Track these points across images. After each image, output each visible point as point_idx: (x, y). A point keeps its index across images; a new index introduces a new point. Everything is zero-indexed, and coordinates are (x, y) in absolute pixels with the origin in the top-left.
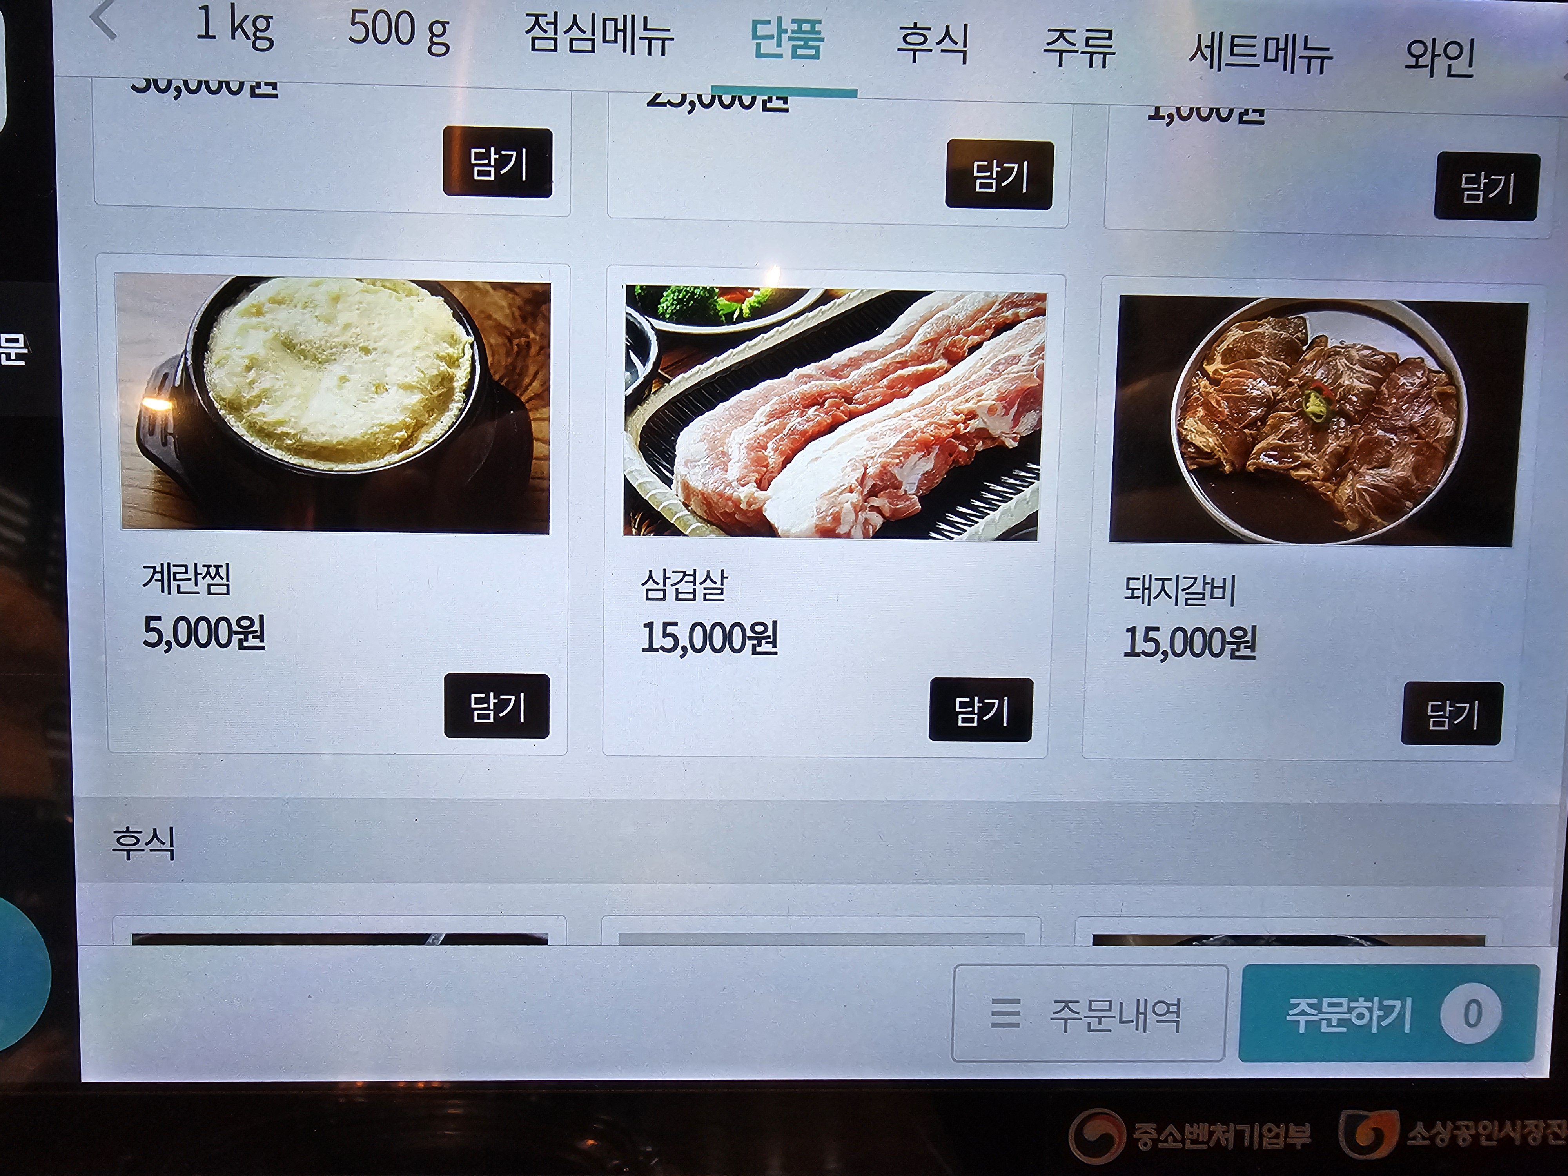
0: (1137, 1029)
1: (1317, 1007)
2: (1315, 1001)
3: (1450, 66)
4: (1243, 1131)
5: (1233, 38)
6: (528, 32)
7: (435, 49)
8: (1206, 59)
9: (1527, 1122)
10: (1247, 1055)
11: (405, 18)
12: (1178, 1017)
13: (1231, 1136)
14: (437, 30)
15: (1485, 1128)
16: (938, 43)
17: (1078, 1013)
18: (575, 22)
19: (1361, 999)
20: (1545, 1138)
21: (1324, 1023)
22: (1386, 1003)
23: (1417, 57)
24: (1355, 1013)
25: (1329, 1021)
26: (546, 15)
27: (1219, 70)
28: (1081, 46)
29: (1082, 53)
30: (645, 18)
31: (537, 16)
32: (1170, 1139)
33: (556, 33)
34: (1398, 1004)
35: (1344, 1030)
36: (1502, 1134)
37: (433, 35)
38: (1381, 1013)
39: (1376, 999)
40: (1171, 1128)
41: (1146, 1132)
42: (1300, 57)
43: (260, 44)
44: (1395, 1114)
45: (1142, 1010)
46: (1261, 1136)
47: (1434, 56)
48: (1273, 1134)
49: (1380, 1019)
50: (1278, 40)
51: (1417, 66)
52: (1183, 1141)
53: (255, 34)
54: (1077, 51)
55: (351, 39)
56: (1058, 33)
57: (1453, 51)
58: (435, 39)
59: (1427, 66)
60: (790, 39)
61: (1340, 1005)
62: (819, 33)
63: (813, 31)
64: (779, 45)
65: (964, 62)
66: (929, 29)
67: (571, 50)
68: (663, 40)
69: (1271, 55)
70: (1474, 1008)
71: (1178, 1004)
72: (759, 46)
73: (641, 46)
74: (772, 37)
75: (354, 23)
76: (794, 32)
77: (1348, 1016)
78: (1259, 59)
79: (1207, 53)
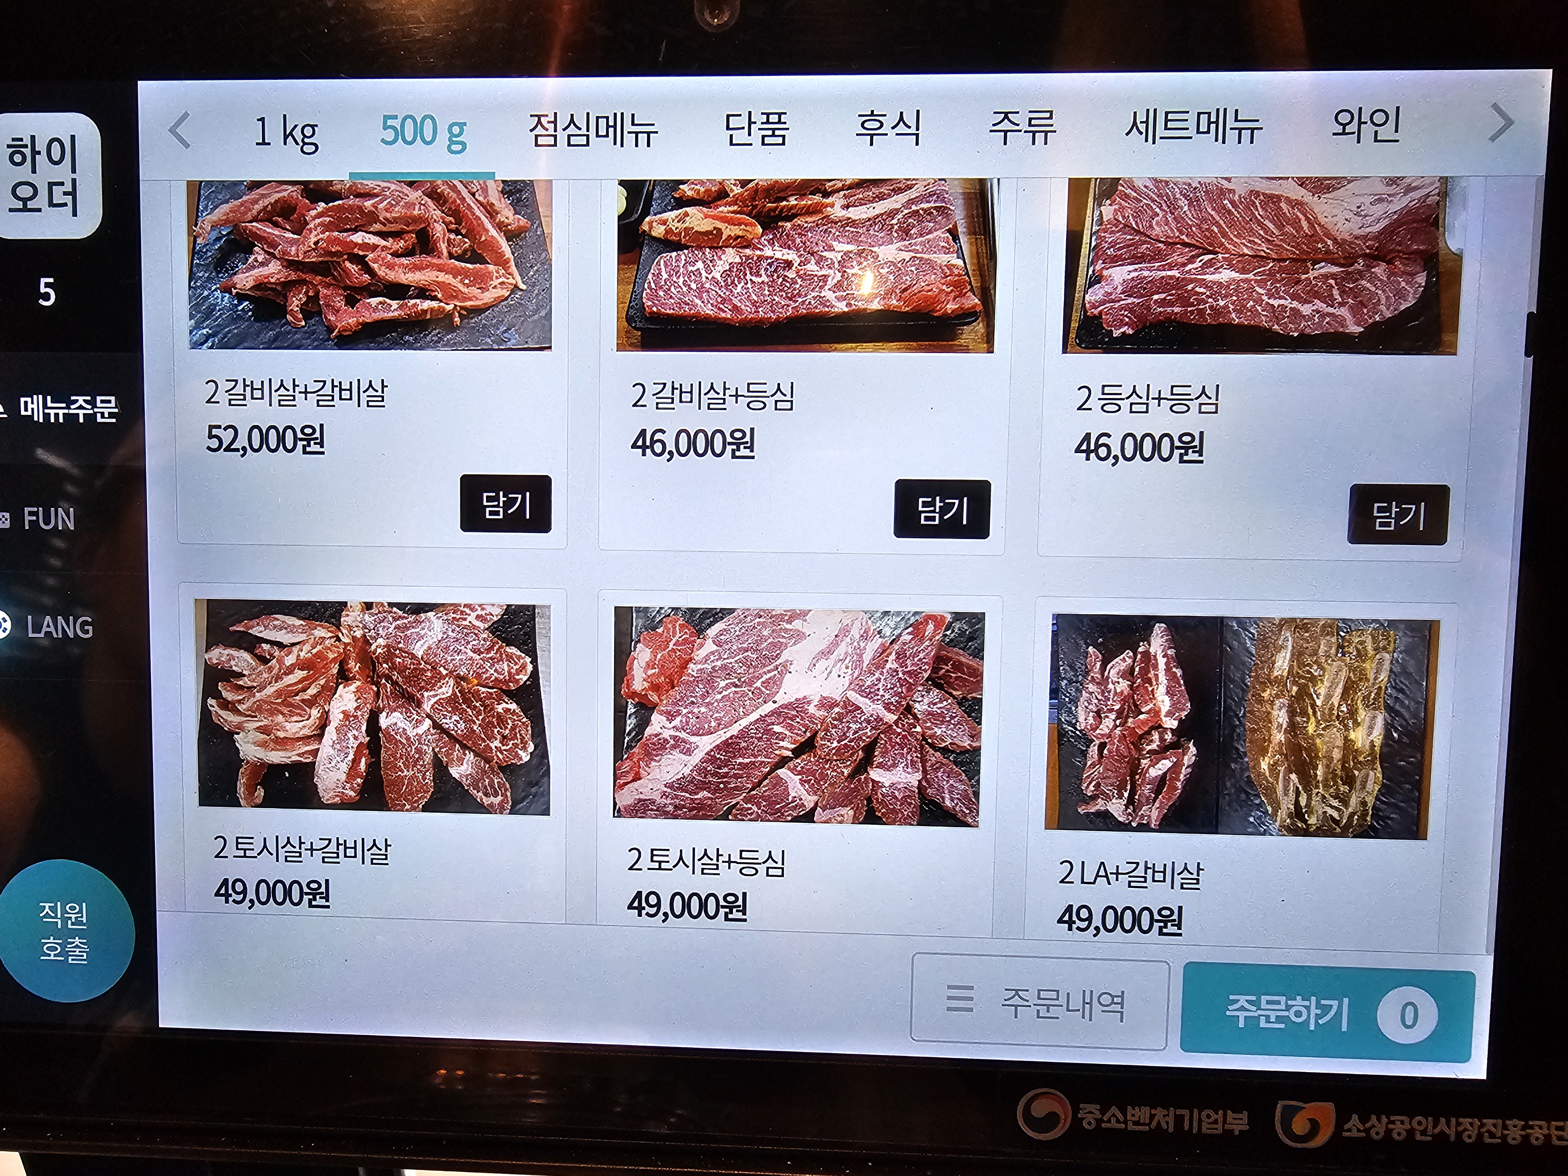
0: (1083, 1017)
1: (1256, 1004)
2: (1254, 998)
3: (1376, 132)
4: (1183, 1116)
5: (1167, 113)
6: (531, 131)
7: (453, 147)
8: (1141, 133)
9: (1461, 1120)
10: (1187, 1046)
11: (428, 122)
12: (1122, 1008)
13: (1171, 1119)
14: (456, 130)
15: (1420, 1123)
16: (893, 128)
17: (1027, 1001)
18: (572, 121)
19: (1299, 998)
20: (1480, 1135)
21: (1263, 1019)
22: (1323, 1002)
23: (1344, 126)
24: (1293, 1011)
25: (1268, 1017)
26: (547, 116)
27: (1154, 143)
28: (1024, 126)
29: (1025, 132)
30: (633, 115)
31: (539, 117)
32: (1113, 1120)
33: (555, 131)
34: (1335, 1003)
35: (1282, 1026)
36: (1437, 1131)
37: (452, 135)
38: (1319, 1012)
39: (1313, 998)
40: (1114, 1110)
41: (1090, 1112)
42: (1231, 129)
43: (309, 149)
44: (1331, 1106)
45: (1088, 1000)
46: (1200, 1121)
47: (1360, 123)
48: (1211, 1120)
49: (1318, 1016)
50: (1209, 114)
51: (1344, 133)
52: (1125, 1122)
53: (303, 141)
54: (1020, 131)
55: (383, 141)
56: (1003, 115)
57: (1379, 118)
58: (454, 139)
59: (1354, 133)
60: (759, 129)
61: (1279, 1003)
62: (785, 123)
63: (779, 122)
64: (750, 134)
65: (917, 144)
66: (885, 115)
67: (569, 145)
68: (648, 133)
69: (1204, 128)
70: (1410, 1011)
71: (1122, 996)
72: (731, 136)
73: (630, 139)
74: (743, 128)
75: (385, 128)
76: (762, 123)
77: (1286, 1013)
78: (1192, 132)
79: (1142, 127)
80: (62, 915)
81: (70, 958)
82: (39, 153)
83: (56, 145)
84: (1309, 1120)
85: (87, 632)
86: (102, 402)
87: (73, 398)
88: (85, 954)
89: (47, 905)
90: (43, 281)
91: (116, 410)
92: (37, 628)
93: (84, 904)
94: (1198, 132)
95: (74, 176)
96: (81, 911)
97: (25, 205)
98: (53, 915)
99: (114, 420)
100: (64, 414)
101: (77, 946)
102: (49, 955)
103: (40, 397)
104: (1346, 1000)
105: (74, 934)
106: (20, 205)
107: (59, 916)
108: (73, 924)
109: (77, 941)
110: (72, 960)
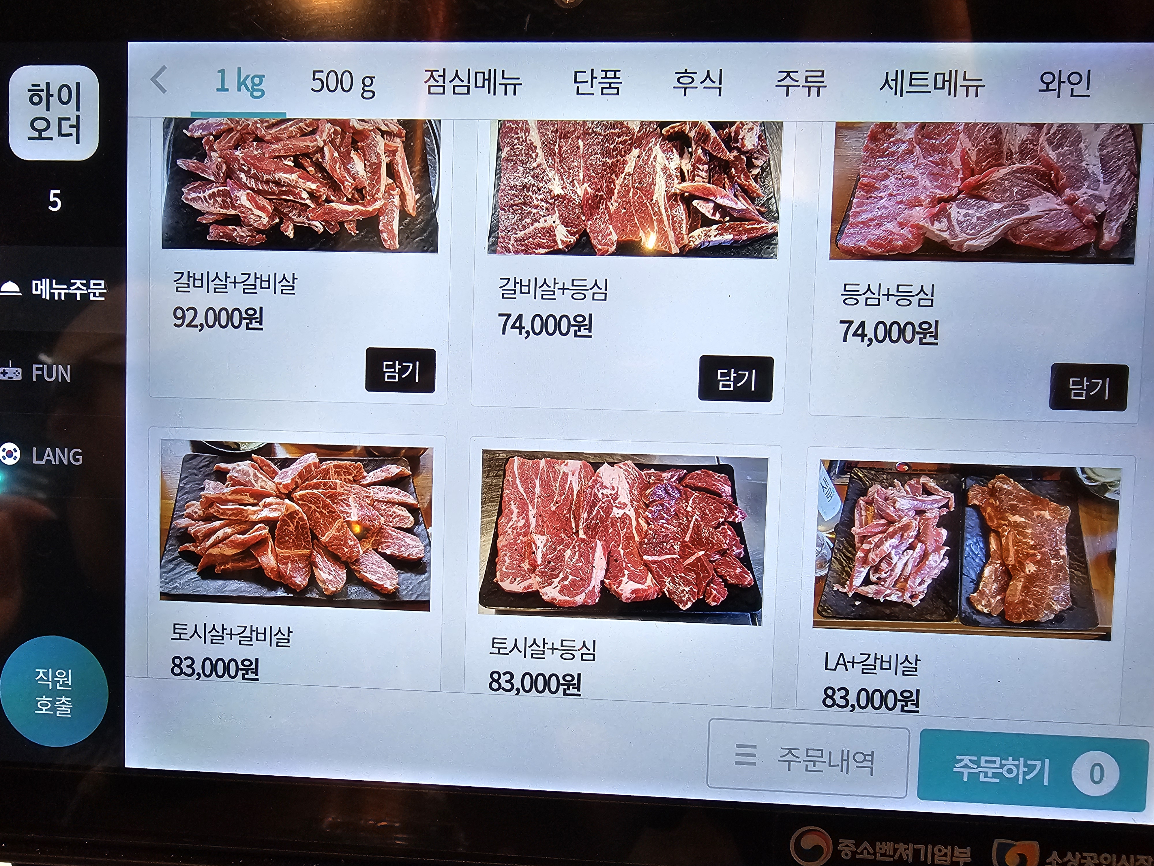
0: (842, 771)
1: (977, 763)
2: (975, 758)
3: (1072, 89)
4: (919, 850)
5: (911, 74)
6: (426, 82)
7: (365, 95)
8: (892, 89)
9: (1138, 857)
10: (923, 795)
11: (347, 75)
12: (872, 764)
13: (910, 852)
14: (368, 82)
15: (1106, 859)
16: (701, 83)
17: (798, 758)
18: (457, 75)
19: (1011, 758)
21: (982, 775)
22: (1029, 762)
23: (1048, 84)
24: (1005, 768)
25: (986, 773)
26: (438, 71)
27: (901, 96)
28: (802, 82)
29: (803, 86)
30: (503, 71)
31: (432, 72)
32: (865, 852)
33: (444, 82)
34: (1039, 763)
35: (997, 780)
36: (1119, 865)
37: (365, 85)
38: (1026, 769)
39: (1022, 759)
40: (866, 844)
41: (847, 846)
42: (961, 86)
43: (256, 94)
44: (1036, 844)
45: (845, 758)
46: (933, 854)
47: (1060, 82)
48: (942, 853)
49: (1025, 774)
50: (944, 74)
51: (1048, 90)
52: (875, 854)
53: (252, 87)
54: (799, 86)
55: (312, 89)
56: (786, 74)
57: (1075, 79)
58: (366, 88)
59: (1055, 90)
60: (599, 83)
61: (995, 762)
62: (619, 78)
63: (615, 77)
64: (592, 87)
65: (720, 95)
66: (696, 73)
67: (454, 93)
68: (515, 85)
69: (940, 85)
70: (1097, 770)
71: (872, 755)
72: (578, 88)
73: (500, 89)
74: (587, 82)
75: (314, 79)
76: (602, 78)
77: (1001, 771)
78: (931, 88)
79: (893, 84)
80: (53, 679)
81: (58, 712)
82: (52, 96)
83: (65, 89)
84: (1019, 854)
85: (78, 460)
86: (94, 284)
87: (72, 281)
88: (69, 710)
89: (41, 671)
90: (52, 192)
91: (105, 291)
92: (40, 457)
93: (70, 671)
94: (935, 88)
95: (78, 113)
96: (67, 676)
97: (40, 135)
98: (46, 679)
99: (103, 299)
100: (65, 293)
101: (63, 703)
102: (42, 710)
103: (48, 280)
104: (1047, 761)
105: (62, 693)
106: (36, 134)
107: (50, 680)
108: (60, 686)
109: (63, 699)
110: (60, 714)
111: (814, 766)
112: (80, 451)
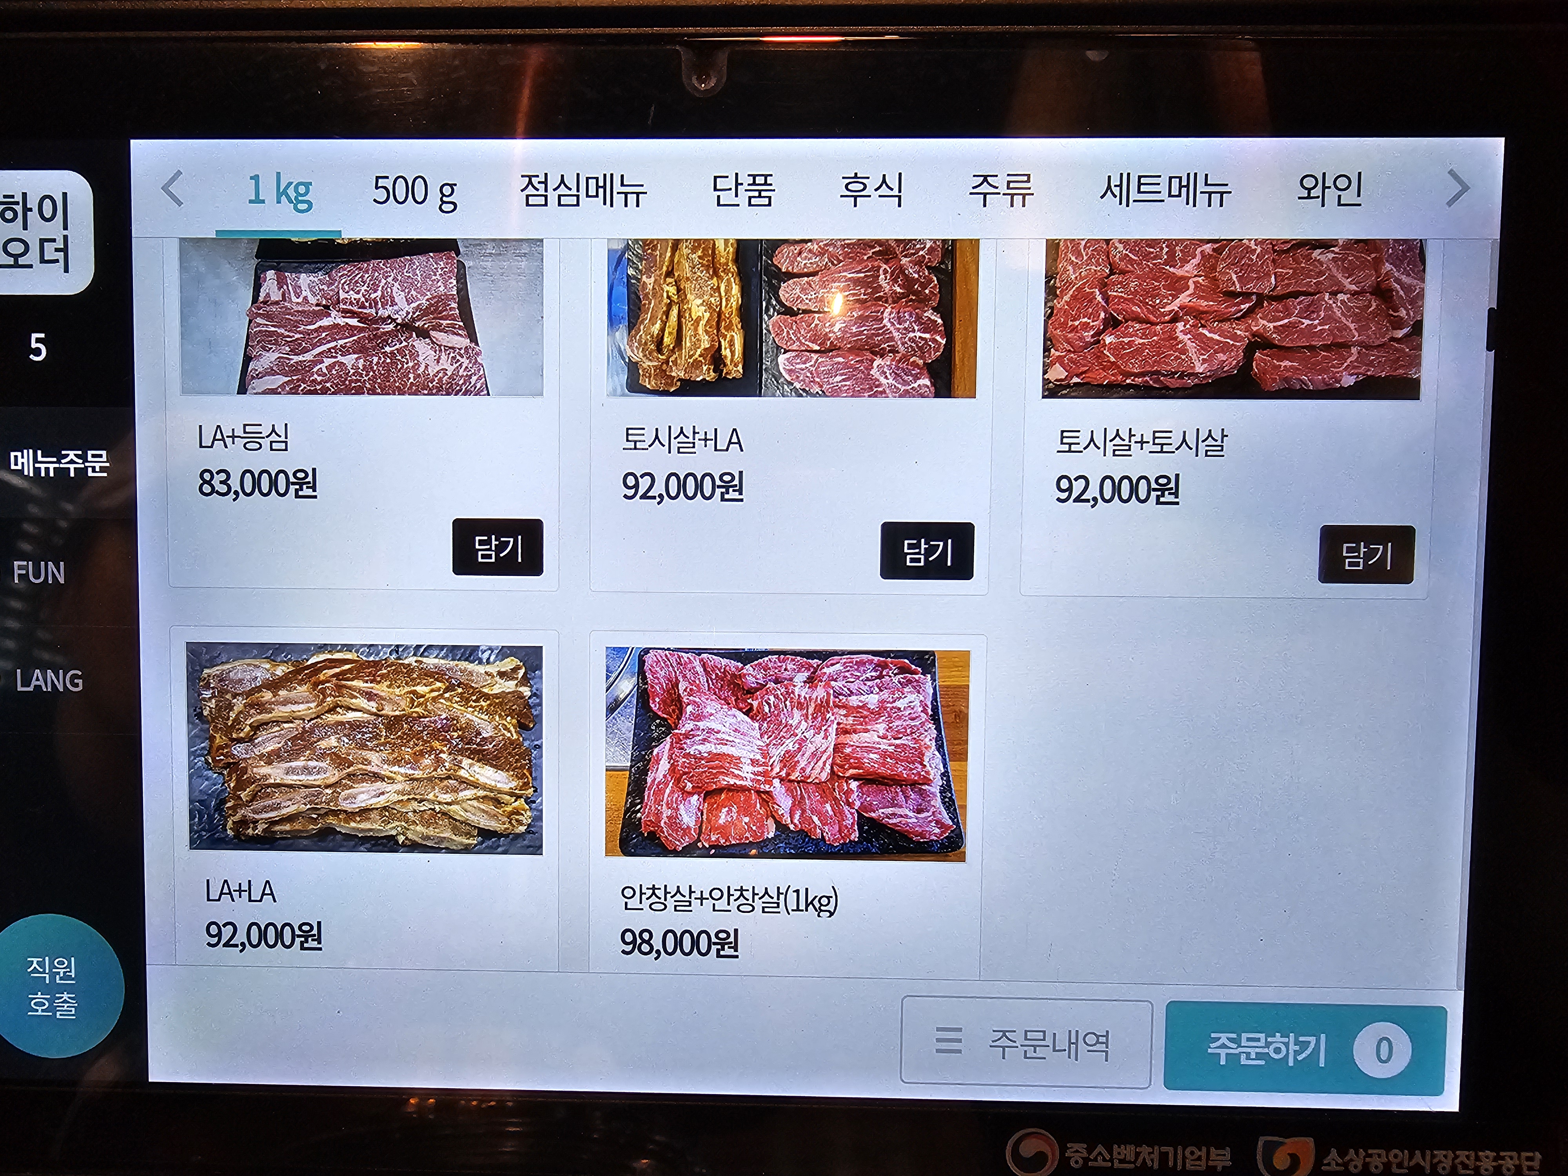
0: (1069, 1057)
1: (1237, 1041)
2: (1234, 1036)
3: (1339, 196)
4: (1167, 1153)
5: (1140, 177)
6: (522, 191)
7: (444, 207)
8: (1115, 196)
9: (1437, 1152)
10: (1170, 1084)
11: (419, 183)
12: (1107, 1047)
13: (1156, 1156)
14: (447, 190)
15: (1396, 1156)
16: (876, 190)
17: (1015, 1042)
18: (562, 181)
19: (1278, 1034)
20: (1454, 1167)
21: (1243, 1056)
22: (1301, 1039)
23: (1309, 190)
24: (1272, 1047)
25: (1248, 1054)
26: (538, 176)
27: (1128, 205)
28: (1003, 189)
29: (1004, 194)
30: (622, 176)
31: (530, 177)
33: (546, 191)
34: (1312, 1039)
35: (1262, 1062)
36: (1412, 1163)
37: (443, 195)
38: (1297, 1048)
39: (1292, 1035)
40: (1100, 1148)
41: (1077, 1151)
42: (1201, 193)
43: (301, 206)
44: (1310, 1141)
45: (1073, 1040)
46: (1184, 1158)
47: (1324, 188)
48: (1195, 1157)
49: (1296, 1053)
50: (1180, 178)
51: (1309, 197)
52: (1111, 1160)
53: (296, 198)
54: (999, 193)
55: (375, 200)
56: (982, 178)
57: (1342, 183)
58: (445, 199)
59: (1318, 197)
60: (746, 190)
61: (1258, 1040)
62: (771, 185)
63: (766, 184)
64: (736, 196)
65: (900, 205)
66: (868, 178)
67: (560, 204)
68: (638, 194)
69: (1175, 192)
70: (1385, 1045)
71: (1107, 1036)
72: (719, 197)
73: (619, 199)
74: (730, 189)
75: (377, 187)
76: (749, 185)
77: (1266, 1050)
78: (1164, 195)
79: (1116, 191)
80: (50, 970)
81: (58, 1013)
82: (31, 210)
83: (47, 201)
84: (1288, 1154)
85: (77, 685)
86: (93, 456)
87: (63, 452)
88: (73, 1009)
89: (35, 960)
90: (35, 336)
91: (108, 465)
92: (26, 682)
93: (73, 959)
94: (1170, 195)
95: (65, 233)
96: (69, 966)
97: (16, 261)
98: (41, 970)
99: (105, 475)
100: (54, 468)
101: (65, 1002)
102: (37, 1011)
103: (31, 451)
104: (1323, 1036)
105: (62, 989)
106: (11, 261)
107: (47, 972)
108: (61, 979)
109: (65, 996)
110: (61, 1015)
111: (1035, 1052)
112: (80, 673)
